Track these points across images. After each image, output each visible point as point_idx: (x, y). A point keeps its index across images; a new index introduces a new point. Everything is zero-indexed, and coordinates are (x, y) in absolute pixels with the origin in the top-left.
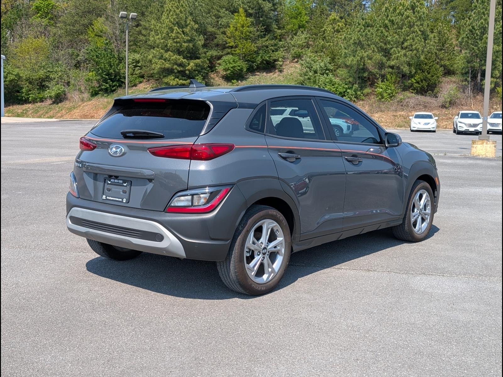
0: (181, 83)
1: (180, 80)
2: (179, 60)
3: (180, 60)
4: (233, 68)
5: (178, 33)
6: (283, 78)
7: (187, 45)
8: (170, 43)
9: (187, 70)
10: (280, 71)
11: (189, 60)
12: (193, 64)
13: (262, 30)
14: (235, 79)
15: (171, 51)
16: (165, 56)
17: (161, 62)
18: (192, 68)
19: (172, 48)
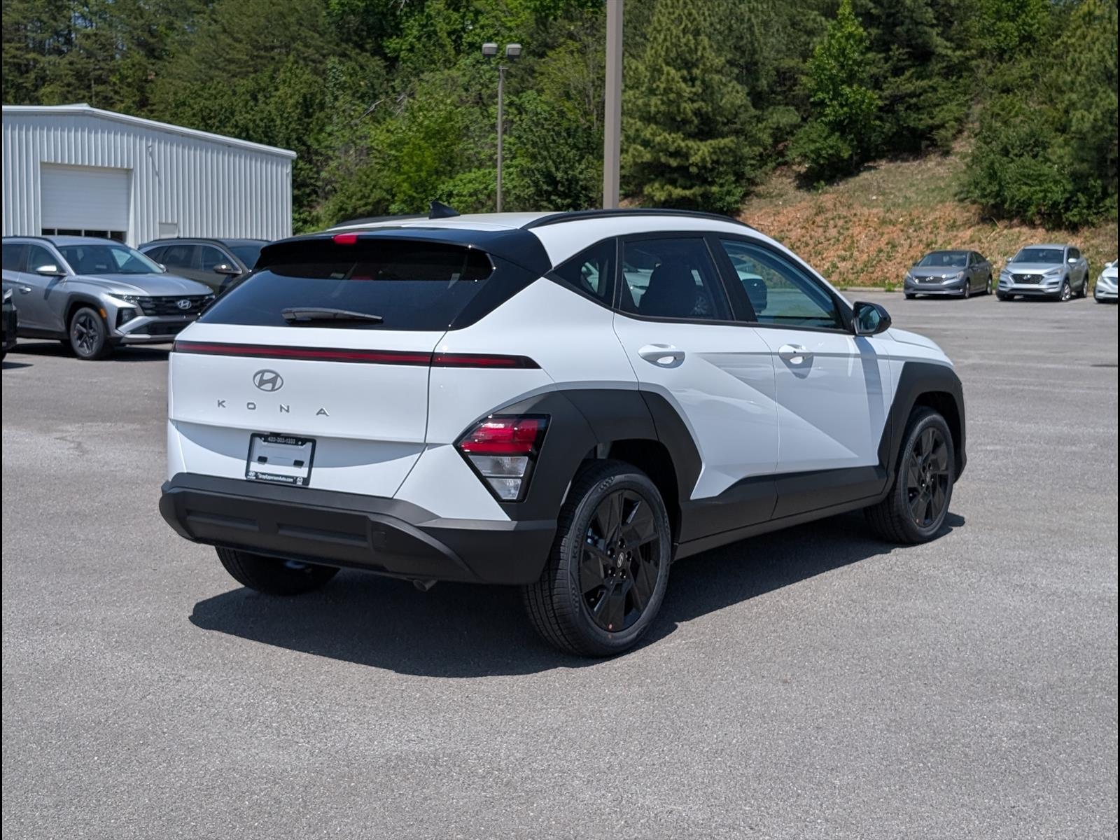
0: (678, 195)
1: (676, 187)
2: (674, 142)
3: (676, 144)
4: (817, 152)
5: (673, 79)
6: (948, 169)
7: (696, 105)
8: (656, 106)
9: (692, 164)
10: (947, 153)
11: (706, 140)
12: (706, 150)
13: (901, 57)
14: (823, 179)
15: (657, 123)
16: (645, 135)
17: (635, 149)
18: (703, 160)
19: (660, 115)
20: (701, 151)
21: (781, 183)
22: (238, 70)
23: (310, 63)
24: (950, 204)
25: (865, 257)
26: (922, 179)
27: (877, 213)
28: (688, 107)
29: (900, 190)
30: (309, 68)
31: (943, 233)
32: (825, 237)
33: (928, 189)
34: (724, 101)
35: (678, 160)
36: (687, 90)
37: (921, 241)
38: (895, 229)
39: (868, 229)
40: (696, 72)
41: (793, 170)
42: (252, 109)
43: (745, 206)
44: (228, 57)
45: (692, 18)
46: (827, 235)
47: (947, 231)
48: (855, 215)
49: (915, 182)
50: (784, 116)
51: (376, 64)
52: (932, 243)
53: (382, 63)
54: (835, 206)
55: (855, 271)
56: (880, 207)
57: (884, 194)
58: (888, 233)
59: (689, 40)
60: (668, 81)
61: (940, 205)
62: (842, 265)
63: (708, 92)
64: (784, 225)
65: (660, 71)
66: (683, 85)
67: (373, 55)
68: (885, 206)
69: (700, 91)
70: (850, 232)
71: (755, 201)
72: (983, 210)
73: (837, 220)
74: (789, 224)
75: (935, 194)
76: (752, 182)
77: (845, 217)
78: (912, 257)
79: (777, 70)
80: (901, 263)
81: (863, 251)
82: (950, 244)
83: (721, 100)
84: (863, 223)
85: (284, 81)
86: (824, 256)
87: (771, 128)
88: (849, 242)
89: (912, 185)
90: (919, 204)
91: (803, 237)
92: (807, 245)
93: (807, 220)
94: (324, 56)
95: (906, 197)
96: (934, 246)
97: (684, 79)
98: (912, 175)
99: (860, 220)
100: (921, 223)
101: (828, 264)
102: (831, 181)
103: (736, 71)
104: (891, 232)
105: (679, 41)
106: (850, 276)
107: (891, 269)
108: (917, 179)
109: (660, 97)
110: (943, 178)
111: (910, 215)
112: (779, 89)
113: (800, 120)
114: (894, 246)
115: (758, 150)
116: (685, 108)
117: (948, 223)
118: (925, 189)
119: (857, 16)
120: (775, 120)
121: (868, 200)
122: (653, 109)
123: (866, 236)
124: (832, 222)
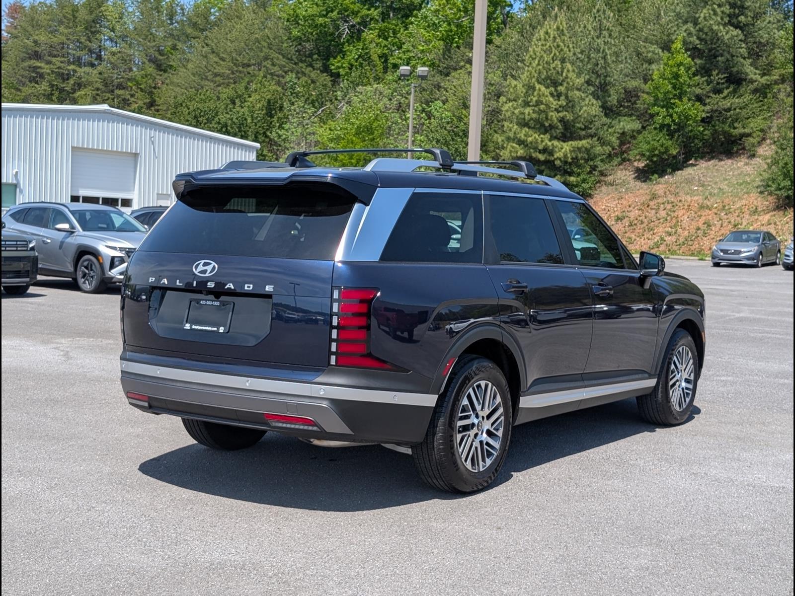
2: (542, 141)
3: (544, 144)
4: (651, 151)
5: (543, 95)
6: (754, 168)
7: (561, 114)
8: (529, 114)
9: (557, 159)
10: (754, 156)
11: (568, 141)
12: (568, 148)
13: (720, 81)
14: (657, 173)
15: (529, 127)
16: (521, 137)
17: (512, 146)
18: (565, 156)
19: (532, 122)
20: (564, 150)
21: (624, 175)
22: (222, 81)
23: (275, 77)
24: (754, 195)
25: (686, 233)
26: (733, 175)
27: (697, 200)
28: (554, 116)
29: (716, 183)
30: (274, 81)
31: (747, 217)
32: (657, 218)
33: (737, 183)
34: (582, 112)
35: (545, 155)
36: (554, 103)
37: (729, 222)
38: (710, 212)
39: (689, 212)
40: (561, 89)
41: (634, 166)
42: (231, 111)
43: (596, 192)
44: (215, 71)
45: (560, 48)
46: (658, 215)
47: (750, 215)
48: (680, 201)
49: (728, 177)
50: (628, 124)
51: (325, 78)
52: (738, 224)
53: (329, 78)
54: (665, 193)
55: (678, 244)
56: (700, 195)
57: (703, 186)
58: (705, 215)
59: (557, 65)
60: (539, 96)
61: (747, 195)
62: (668, 239)
63: (570, 105)
64: (626, 208)
65: (534, 88)
66: (551, 99)
67: (322, 72)
68: (704, 195)
69: (565, 104)
70: (676, 213)
71: (604, 188)
72: (779, 199)
73: (666, 204)
74: (630, 207)
75: (742, 187)
76: (602, 174)
77: (672, 203)
78: (723, 234)
79: (625, 89)
80: (713, 238)
81: (685, 229)
82: (752, 225)
83: (580, 111)
84: (686, 207)
85: (256, 91)
86: (655, 231)
87: (618, 133)
88: (674, 221)
89: (725, 179)
90: (730, 194)
91: (640, 216)
92: (642, 223)
93: (643, 204)
94: (286, 72)
95: (720, 188)
96: (739, 226)
97: (552, 94)
98: (726, 172)
99: (684, 205)
100: (730, 208)
101: (658, 238)
102: (662, 174)
103: (592, 89)
104: (708, 215)
105: (549, 65)
106: (674, 247)
107: (706, 243)
108: (729, 175)
109: (533, 108)
110: (749, 175)
111: (723, 202)
112: (626, 104)
113: (640, 127)
114: (709, 226)
115: (608, 149)
116: (552, 116)
117: (751, 209)
118: (735, 183)
119: (687, 50)
120: (621, 126)
121: (691, 190)
122: (527, 117)
123: (688, 218)
124: (662, 206)
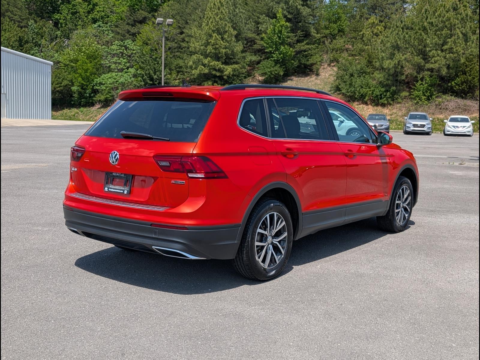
2: (218, 65)
4: (271, 72)
7: (226, 50)
8: (210, 50)
9: (225, 75)
10: (318, 75)
11: (229, 65)
12: (230, 69)
13: (301, 35)
15: (210, 57)
17: (201, 67)
18: (230, 73)
19: (212, 54)
28: (223, 51)
35: (219, 73)
50: (253, 57)
60: (215, 40)
65: (211, 35)
72: (346, 97)
87: (248, 62)
98: (307, 83)
109: (212, 46)
113: (259, 59)
119: (284, 17)
120: (250, 58)
